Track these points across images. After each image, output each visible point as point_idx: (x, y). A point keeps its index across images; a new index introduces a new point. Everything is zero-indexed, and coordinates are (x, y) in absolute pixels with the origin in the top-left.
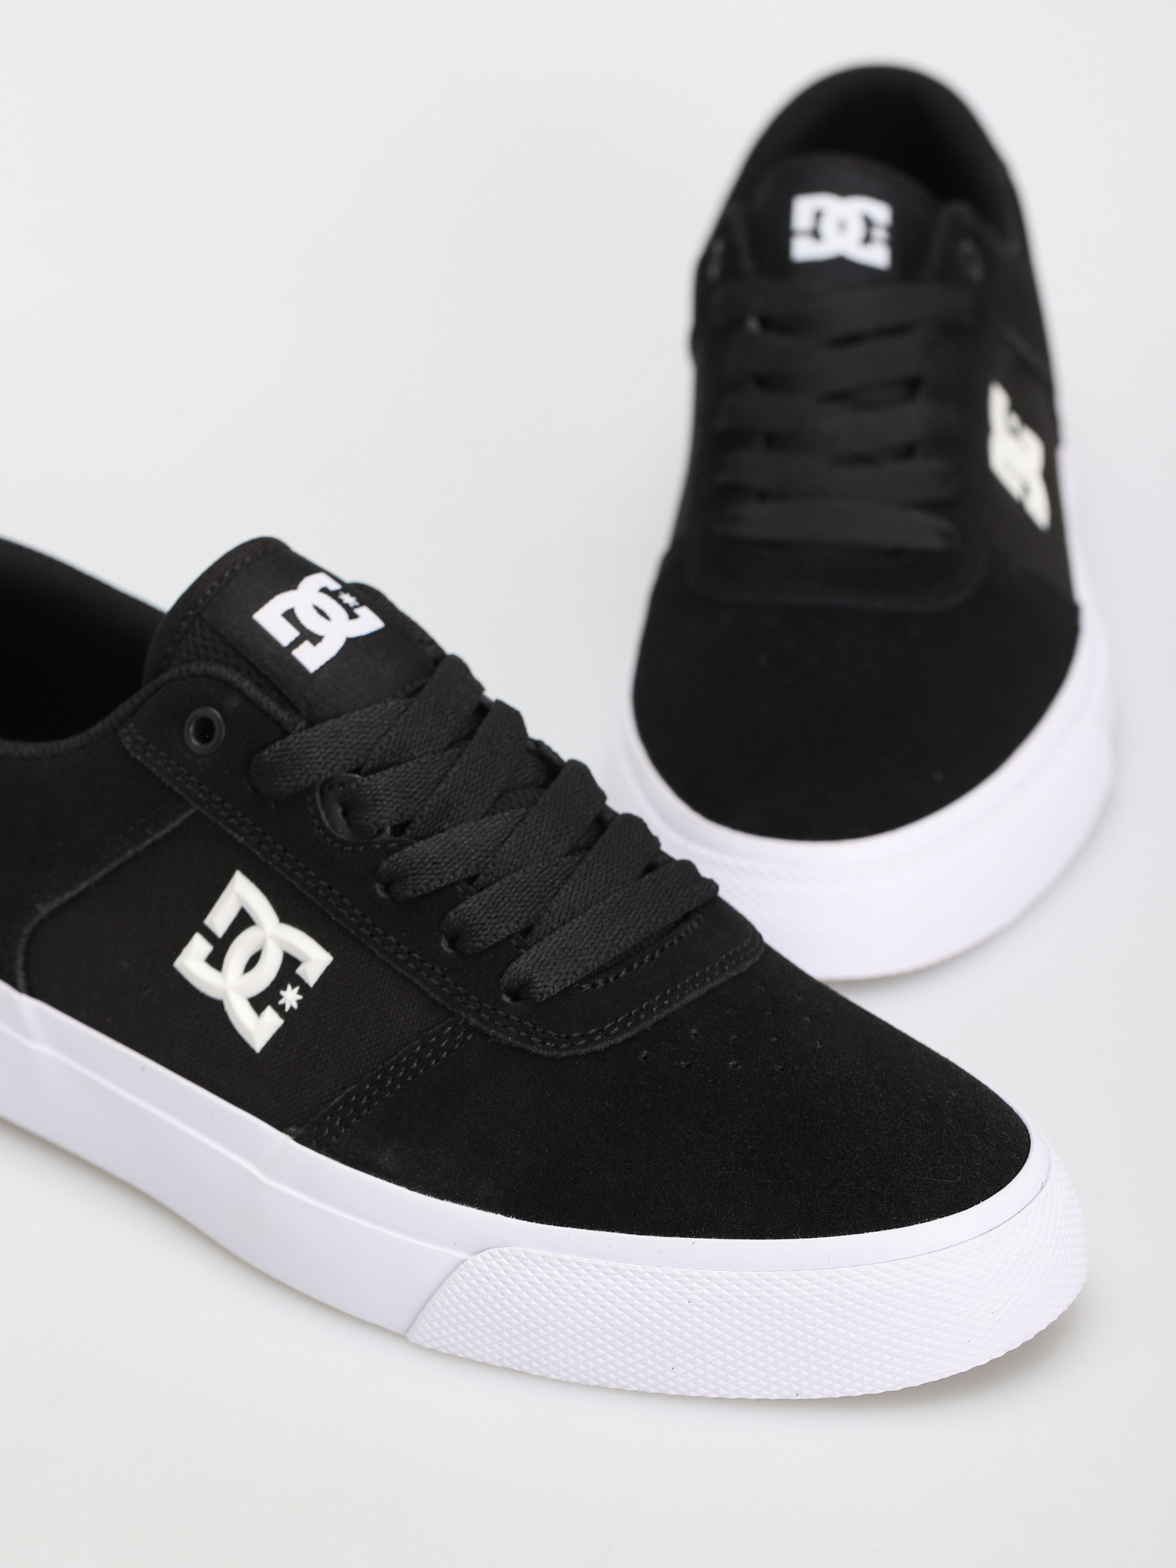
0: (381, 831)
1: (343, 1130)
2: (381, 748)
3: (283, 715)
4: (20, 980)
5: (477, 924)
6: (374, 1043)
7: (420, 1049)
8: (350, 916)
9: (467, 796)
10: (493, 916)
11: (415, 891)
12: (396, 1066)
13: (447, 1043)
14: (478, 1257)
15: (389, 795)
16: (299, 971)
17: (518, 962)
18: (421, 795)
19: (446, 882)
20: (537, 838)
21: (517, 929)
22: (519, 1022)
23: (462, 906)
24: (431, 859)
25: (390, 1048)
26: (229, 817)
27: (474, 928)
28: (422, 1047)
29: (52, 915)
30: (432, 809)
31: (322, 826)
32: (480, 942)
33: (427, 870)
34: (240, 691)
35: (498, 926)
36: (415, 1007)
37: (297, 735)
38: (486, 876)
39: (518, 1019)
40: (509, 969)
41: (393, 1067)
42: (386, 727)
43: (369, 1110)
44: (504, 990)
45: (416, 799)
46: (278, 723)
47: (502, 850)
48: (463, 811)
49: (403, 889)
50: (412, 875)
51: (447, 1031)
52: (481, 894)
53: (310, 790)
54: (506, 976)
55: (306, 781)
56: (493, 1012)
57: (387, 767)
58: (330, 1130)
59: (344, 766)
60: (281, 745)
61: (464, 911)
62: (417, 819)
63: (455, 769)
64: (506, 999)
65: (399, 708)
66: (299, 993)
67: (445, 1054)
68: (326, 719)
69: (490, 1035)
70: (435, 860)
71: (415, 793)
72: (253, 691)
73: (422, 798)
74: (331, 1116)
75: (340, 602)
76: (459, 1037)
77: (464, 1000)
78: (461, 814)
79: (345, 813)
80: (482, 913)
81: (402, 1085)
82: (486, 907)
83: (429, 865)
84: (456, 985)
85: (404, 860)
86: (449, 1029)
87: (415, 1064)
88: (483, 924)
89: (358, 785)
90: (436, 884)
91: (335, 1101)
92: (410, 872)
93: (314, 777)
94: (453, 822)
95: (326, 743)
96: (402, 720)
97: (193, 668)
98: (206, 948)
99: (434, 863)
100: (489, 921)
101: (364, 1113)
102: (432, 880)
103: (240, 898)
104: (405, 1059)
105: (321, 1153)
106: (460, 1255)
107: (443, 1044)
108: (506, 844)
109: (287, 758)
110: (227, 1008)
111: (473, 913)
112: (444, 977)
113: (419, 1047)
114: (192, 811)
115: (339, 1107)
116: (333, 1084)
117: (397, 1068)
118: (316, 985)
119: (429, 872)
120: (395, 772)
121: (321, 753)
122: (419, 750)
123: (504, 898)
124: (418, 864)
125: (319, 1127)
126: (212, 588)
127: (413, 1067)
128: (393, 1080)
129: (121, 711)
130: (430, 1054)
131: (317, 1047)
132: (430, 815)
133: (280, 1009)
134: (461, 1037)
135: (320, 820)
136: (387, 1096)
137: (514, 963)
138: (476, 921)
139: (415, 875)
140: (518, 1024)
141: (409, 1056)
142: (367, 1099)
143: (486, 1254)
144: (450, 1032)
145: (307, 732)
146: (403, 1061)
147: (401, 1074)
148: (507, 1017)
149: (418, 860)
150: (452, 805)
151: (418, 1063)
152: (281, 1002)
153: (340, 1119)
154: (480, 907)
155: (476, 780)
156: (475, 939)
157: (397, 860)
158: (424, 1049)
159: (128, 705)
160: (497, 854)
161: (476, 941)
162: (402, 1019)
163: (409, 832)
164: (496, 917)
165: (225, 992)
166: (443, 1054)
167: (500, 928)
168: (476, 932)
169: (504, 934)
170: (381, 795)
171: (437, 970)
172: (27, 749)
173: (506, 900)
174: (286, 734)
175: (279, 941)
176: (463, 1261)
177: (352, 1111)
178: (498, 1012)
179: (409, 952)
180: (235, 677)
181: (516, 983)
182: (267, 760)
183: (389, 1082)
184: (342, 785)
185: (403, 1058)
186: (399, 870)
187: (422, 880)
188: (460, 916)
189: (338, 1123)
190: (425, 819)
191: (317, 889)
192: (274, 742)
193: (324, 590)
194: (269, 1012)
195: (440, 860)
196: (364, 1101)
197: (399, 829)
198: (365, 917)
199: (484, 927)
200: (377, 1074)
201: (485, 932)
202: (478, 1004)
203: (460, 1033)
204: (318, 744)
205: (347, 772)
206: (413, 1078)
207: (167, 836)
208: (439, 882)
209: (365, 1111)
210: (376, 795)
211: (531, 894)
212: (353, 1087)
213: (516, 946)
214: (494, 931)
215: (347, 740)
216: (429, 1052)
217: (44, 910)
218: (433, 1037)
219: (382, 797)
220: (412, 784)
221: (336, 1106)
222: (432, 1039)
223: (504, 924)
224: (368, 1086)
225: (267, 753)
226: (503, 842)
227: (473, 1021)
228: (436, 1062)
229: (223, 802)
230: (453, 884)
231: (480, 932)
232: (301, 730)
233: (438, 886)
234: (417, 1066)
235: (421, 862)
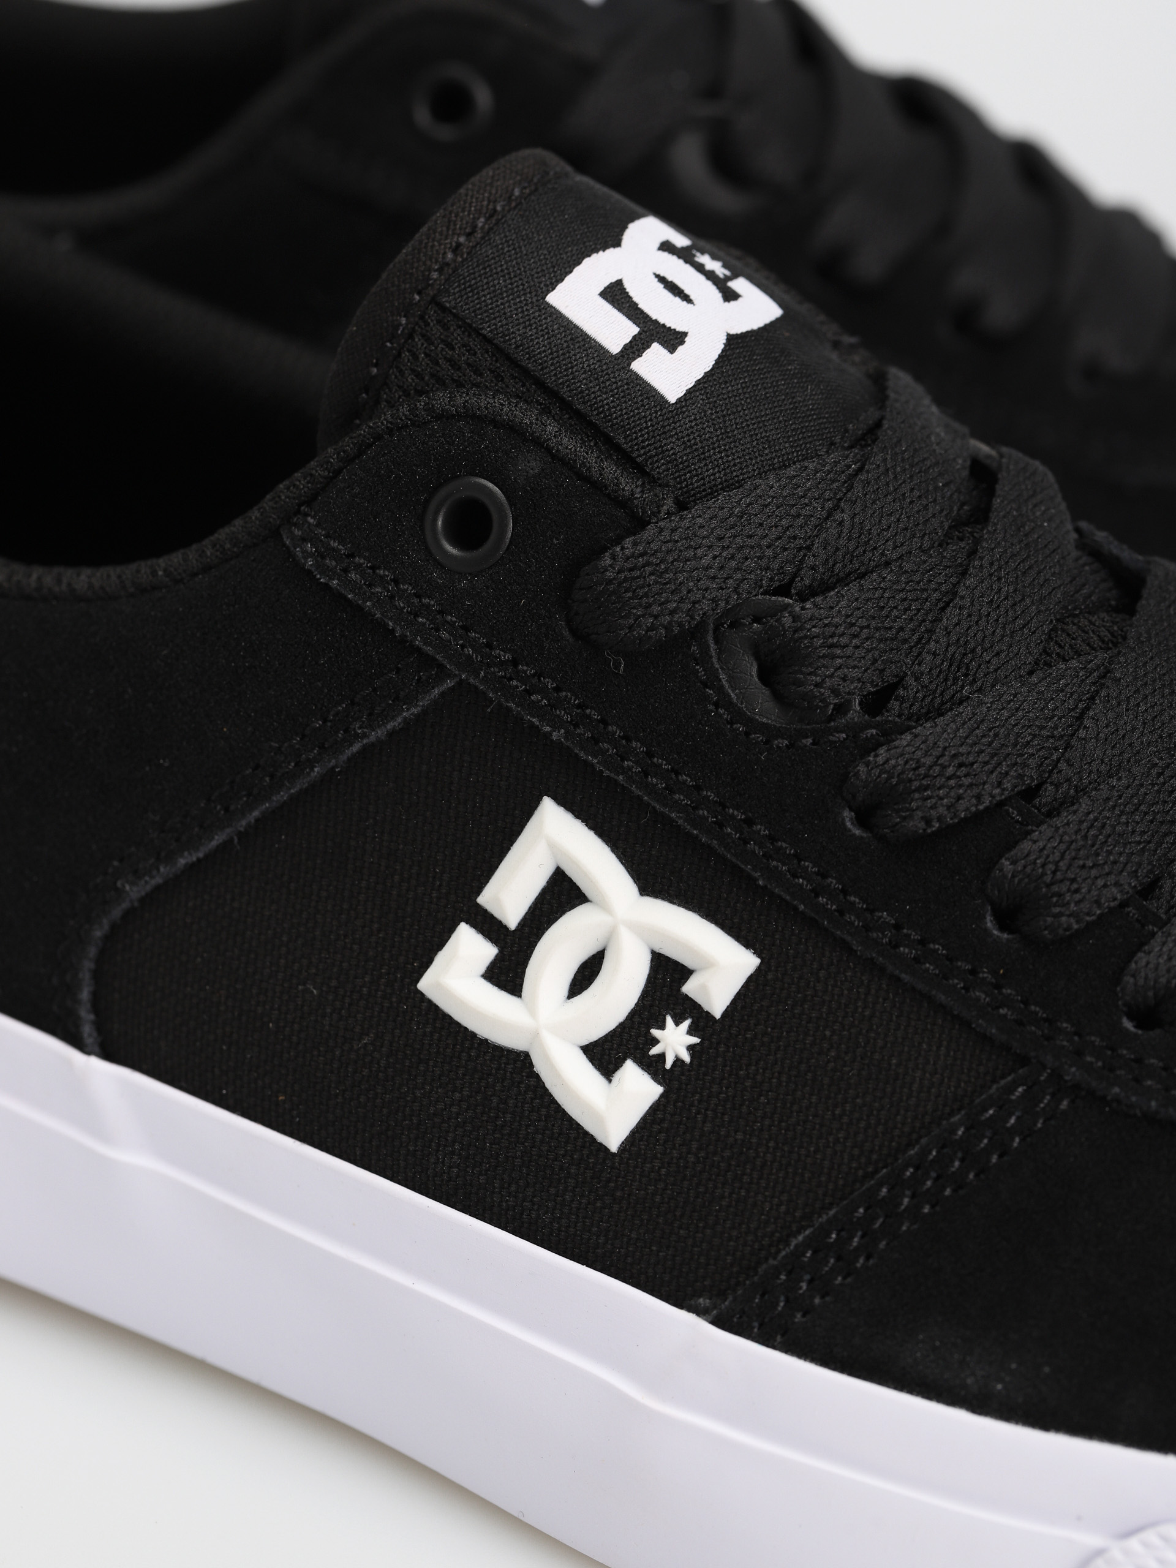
0: (841, 709)
1: (817, 1301)
2: (826, 544)
3: (628, 485)
4: (87, 1030)
5: (1062, 881)
6: (862, 1124)
7: (964, 1133)
8: (795, 876)
9: (999, 632)
10: (1090, 863)
11: (928, 822)
12: (917, 1168)
13: (1018, 1118)
14: (1134, 1543)
15: (855, 636)
16: (689, 988)
17: (1149, 953)
18: (913, 631)
19: (987, 802)
20: (1143, 708)
21: (1135, 886)
22: (1165, 1069)
23: (1026, 846)
24: (955, 756)
25: (897, 1132)
26: (529, 693)
27: (1055, 888)
28: (967, 1129)
29: (147, 900)
30: (938, 660)
31: (724, 701)
32: (1069, 916)
33: (949, 778)
34: (538, 443)
35: (1100, 882)
36: (943, 1050)
37: (662, 524)
38: (1057, 786)
39: (1161, 1064)
40: (1133, 965)
41: (911, 1170)
42: (830, 504)
43: (868, 1258)
44: (1125, 1009)
45: (905, 641)
46: (624, 504)
47: (1082, 733)
48: (995, 661)
49: (904, 818)
50: (920, 789)
51: (1017, 1094)
52: (1057, 822)
53: (696, 632)
54: (1128, 979)
55: (690, 613)
56: (1109, 1053)
57: (843, 581)
58: (787, 1301)
59: (758, 584)
60: (635, 544)
61: (1032, 857)
62: (910, 681)
63: (970, 581)
64: (1128, 1024)
65: (849, 467)
66: (691, 1032)
67: (1017, 1140)
68: (713, 494)
69: (1109, 1098)
70: (961, 759)
71: (902, 629)
72: (568, 444)
73: (915, 638)
74: (789, 1273)
75: (700, 268)
76: (1042, 1105)
77: (1046, 1031)
78: (992, 668)
79: (765, 676)
80: (1067, 857)
81: (933, 1207)
82: (1073, 847)
83: (950, 771)
84: (1026, 1002)
85: (901, 761)
86: (1020, 1089)
87: (957, 1164)
88: (1073, 880)
89: (795, 618)
90: (965, 807)
91: (794, 1243)
92: (916, 784)
93: (706, 605)
94: (979, 683)
95: (721, 539)
96: (858, 489)
97: (441, 400)
98: (484, 951)
99: (961, 765)
100: (1084, 873)
101: (858, 1265)
102: (959, 798)
103: (553, 847)
104: (934, 1153)
105: (774, 1347)
106: (1094, 1541)
107: (1012, 1121)
108: (1087, 722)
109: (648, 569)
110: (540, 1067)
111: (1051, 859)
112: (998, 987)
113: (962, 1129)
114: (450, 683)
115: (804, 1255)
116: (783, 1208)
117: (920, 1172)
118: (726, 1014)
119: (952, 782)
120: (861, 589)
121: (715, 557)
122: (895, 547)
123: (1103, 826)
124: (931, 767)
125: (763, 1295)
126: (457, 249)
127: (953, 1169)
128: (913, 1196)
129: (285, 492)
130: (986, 1141)
131: (740, 1136)
132: (935, 672)
133: (653, 1066)
134: (1048, 1105)
135: (720, 689)
136: (904, 1228)
137: (1140, 955)
138: (1059, 875)
139: (926, 788)
140: (1164, 1074)
141: (944, 1146)
142: (862, 1237)
143: (1150, 1536)
144: (1023, 1095)
145: (682, 518)
146: (931, 1157)
147: (929, 1183)
148: (1139, 1061)
149: (928, 761)
150: (973, 651)
151: (962, 1160)
152: (655, 1051)
153: (807, 1277)
154: (1063, 847)
155: (1011, 601)
156: (1057, 910)
157: (887, 761)
158: (973, 1131)
159: (299, 482)
160: (1073, 742)
161: (1061, 914)
162: (918, 1074)
163: (894, 705)
164: (1094, 866)
165: (536, 1035)
166: (1013, 1140)
167: (1105, 886)
168: (1060, 895)
169: (1115, 899)
170: (842, 635)
171: (985, 974)
172: (83, 579)
173: (1108, 830)
174: (640, 523)
175: (640, 930)
176: (1099, 1553)
177: (832, 1261)
178: (1120, 1052)
179: (922, 942)
180: (528, 417)
181: (1151, 994)
182: (609, 574)
183: (906, 1201)
184: (757, 620)
185: (930, 1152)
186: (894, 781)
187: (942, 799)
188: (1025, 867)
189: (804, 1286)
190: (926, 680)
191: (720, 825)
192: (619, 540)
193: (666, 247)
194: (631, 1073)
195: (971, 759)
196: (856, 1241)
197: (876, 703)
198: (824, 876)
199: (1075, 886)
200: (880, 1185)
201: (1078, 897)
202: (1076, 1038)
203: (1043, 1098)
204: (706, 542)
205: (764, 593)
206: (954, 1191)
207: (391, 734)
208: (974, 801)
209: (861, 1261)
210: (833, 636)
211: (1149, 818)
212: (832, 1212)
213: (1138, 920)
214: (1094, 893)
215: (760, 532)
216: (984, 1137)
217: (134, 892)
218: (990, 1108)
219: (844, 640)
220: (895, 612)
221: (798, 1252)
222: (986, 1111)
223: (1112, 879)
224: (861, 1210)
225: (607, 561)
226: (1080, 718)
227: (1072, 1073)
228: (1000, 1156)
229: (515, 663)
230: (1001, 804)
231: (1068, 897)
232: (669, 514)
233: (973, 809)
234: (960, 1166)
235: (935, 764)
